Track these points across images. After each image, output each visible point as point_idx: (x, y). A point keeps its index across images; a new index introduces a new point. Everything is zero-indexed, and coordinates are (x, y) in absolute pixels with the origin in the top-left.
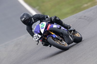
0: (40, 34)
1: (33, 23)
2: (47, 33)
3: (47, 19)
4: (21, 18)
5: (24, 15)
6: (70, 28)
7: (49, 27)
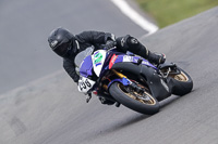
0: (93, 77)
1: (78, 51)
2: (110, 74)
3: (108, 43)
4: (51, 40)
5: (56, 34)
6: (163, 62)
7: (113, 61)
